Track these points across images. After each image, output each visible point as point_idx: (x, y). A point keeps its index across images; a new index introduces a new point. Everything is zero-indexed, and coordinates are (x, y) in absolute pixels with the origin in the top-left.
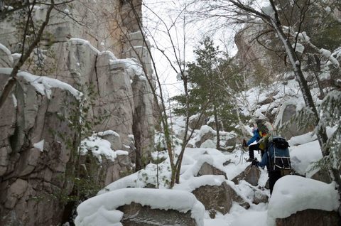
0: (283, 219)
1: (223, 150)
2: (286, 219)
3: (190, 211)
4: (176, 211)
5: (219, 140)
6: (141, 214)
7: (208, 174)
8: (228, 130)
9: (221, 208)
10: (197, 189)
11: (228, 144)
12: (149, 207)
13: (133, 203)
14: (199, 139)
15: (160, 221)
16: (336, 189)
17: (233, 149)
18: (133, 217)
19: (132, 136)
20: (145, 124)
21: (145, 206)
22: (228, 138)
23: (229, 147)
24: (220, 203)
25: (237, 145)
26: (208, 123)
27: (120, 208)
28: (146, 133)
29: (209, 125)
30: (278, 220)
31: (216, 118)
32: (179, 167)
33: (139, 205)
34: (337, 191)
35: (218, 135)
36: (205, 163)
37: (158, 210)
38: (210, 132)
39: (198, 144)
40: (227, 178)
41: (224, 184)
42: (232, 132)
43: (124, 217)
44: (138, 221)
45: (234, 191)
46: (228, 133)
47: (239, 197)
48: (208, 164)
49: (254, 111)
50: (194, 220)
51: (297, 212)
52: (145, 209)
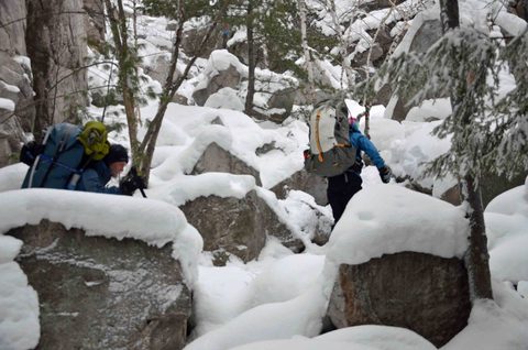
0: (354, 266)
1: (260, 117)
2: (359, 266)
3: (170, 244)
4: (139, 243)
5: (252, 91)
6: (64, 247)
7: (218, 169)
8: (279, 66)
9: (241, 248)
10: (189, 203)
11: (273, 103)
12: (82, 231)
13: (45, 222)
14: (203, 84)
15: (105, 262)
16: (467, 217)
17: (285, 116)
18: (46, 251)
19: (27, 61)
20: (64, 32)
21: (73, 229)
22: (275, 87)
23: (274, 111)
24: (238, 238)
25: (295, 108)
26: (230, 42)
27: (14, 232)
28: (64, 54)
29: (233, 49)
30: (344, 268)
31: (250, 34)
32: (151, 149)
33: (59, 227)
34: (468, 220)
35: (252, 78)
36: (213, 145)
37: (101, 239)
38: (232, 68)
39: (201, 97)
40: (259, 183)
41: (251, 196)
42: (288, 75)
43: (22, 251)
44: (55, 259)
45: (273, 214)
46: (278, 76)
47: (284, 226)
48: (220, 149)
49: (347, 24)
50: (178, 262)
51: (384, 256)
52: (73, 237)
